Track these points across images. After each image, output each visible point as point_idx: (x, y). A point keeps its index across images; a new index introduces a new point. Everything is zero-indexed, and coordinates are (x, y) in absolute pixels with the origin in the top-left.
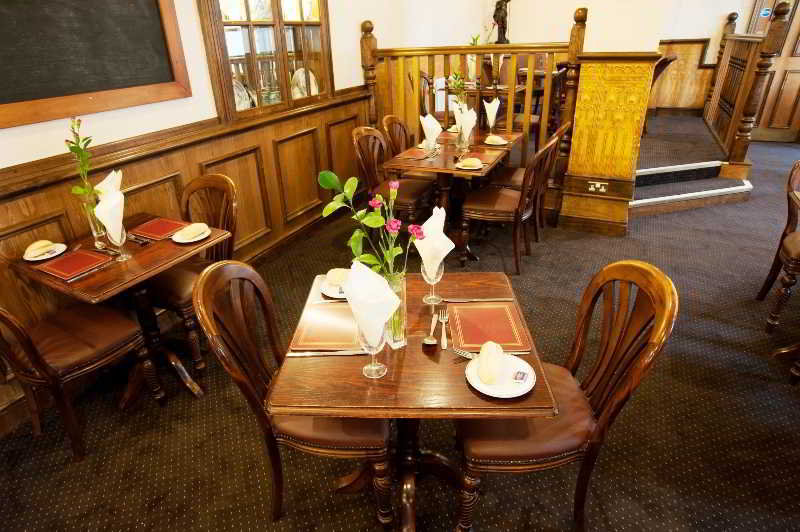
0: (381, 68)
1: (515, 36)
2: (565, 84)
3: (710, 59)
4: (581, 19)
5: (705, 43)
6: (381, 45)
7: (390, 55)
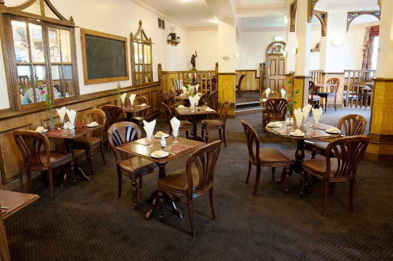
0: (163, 77)
1: (198, 68)
2: (215, 80)
3: (258, 76)
4: (217, 65)
5: (256, 71)
6: (163, 70)
7: (166, 73)
